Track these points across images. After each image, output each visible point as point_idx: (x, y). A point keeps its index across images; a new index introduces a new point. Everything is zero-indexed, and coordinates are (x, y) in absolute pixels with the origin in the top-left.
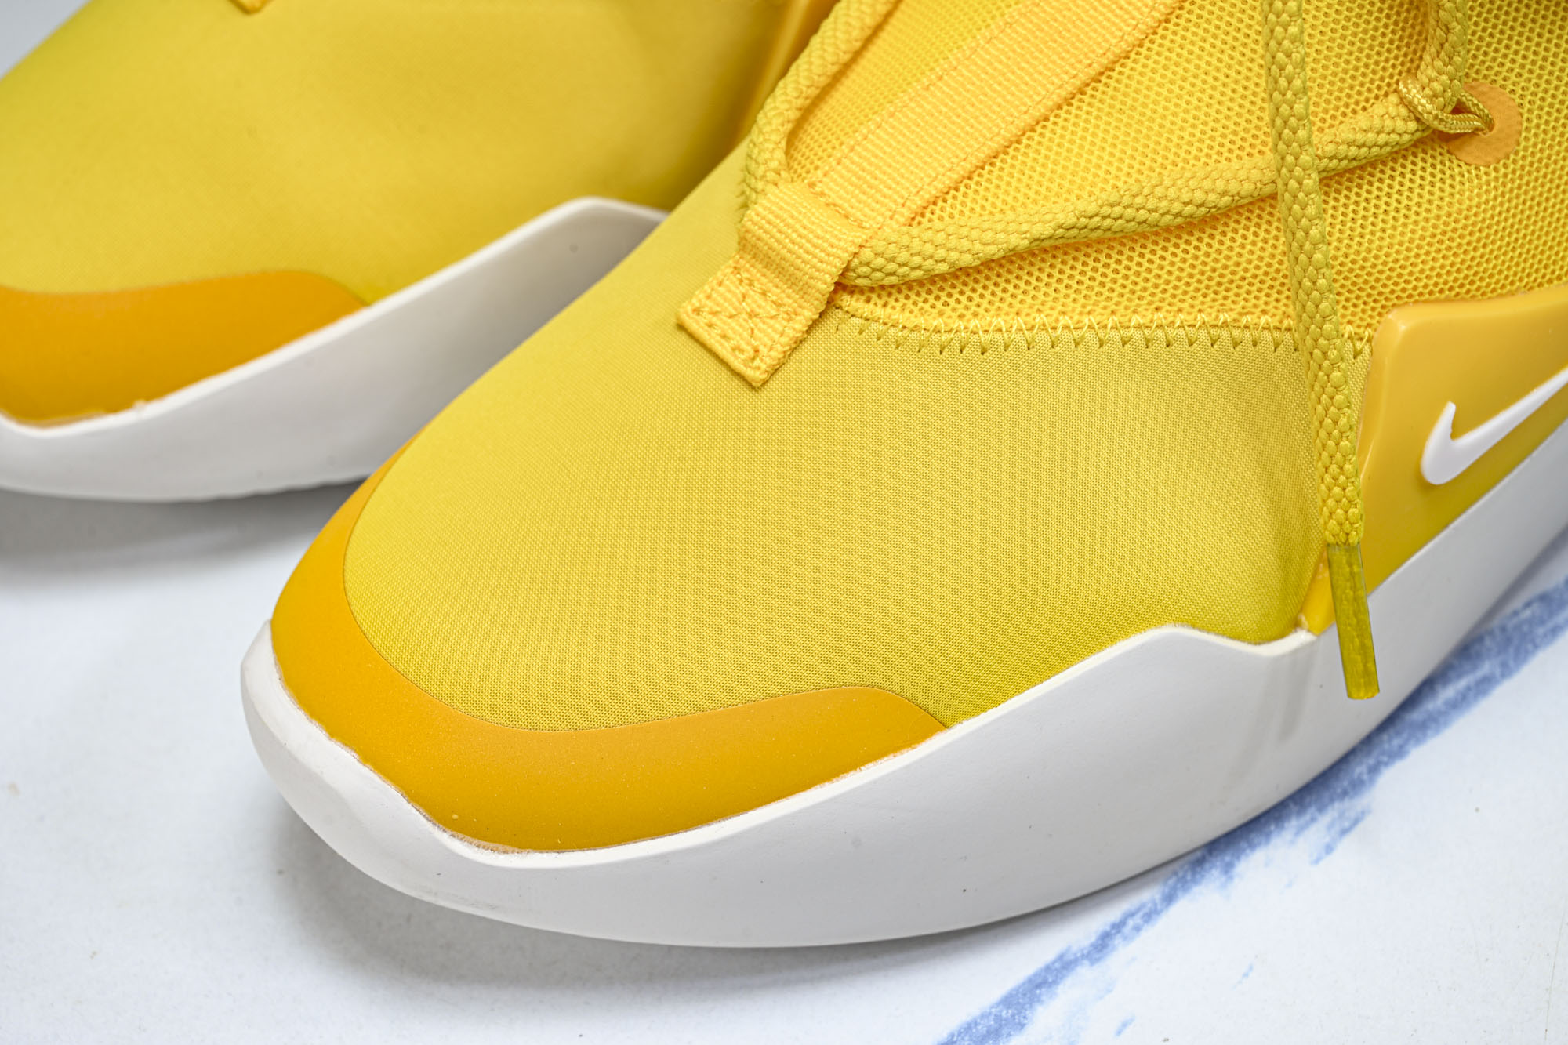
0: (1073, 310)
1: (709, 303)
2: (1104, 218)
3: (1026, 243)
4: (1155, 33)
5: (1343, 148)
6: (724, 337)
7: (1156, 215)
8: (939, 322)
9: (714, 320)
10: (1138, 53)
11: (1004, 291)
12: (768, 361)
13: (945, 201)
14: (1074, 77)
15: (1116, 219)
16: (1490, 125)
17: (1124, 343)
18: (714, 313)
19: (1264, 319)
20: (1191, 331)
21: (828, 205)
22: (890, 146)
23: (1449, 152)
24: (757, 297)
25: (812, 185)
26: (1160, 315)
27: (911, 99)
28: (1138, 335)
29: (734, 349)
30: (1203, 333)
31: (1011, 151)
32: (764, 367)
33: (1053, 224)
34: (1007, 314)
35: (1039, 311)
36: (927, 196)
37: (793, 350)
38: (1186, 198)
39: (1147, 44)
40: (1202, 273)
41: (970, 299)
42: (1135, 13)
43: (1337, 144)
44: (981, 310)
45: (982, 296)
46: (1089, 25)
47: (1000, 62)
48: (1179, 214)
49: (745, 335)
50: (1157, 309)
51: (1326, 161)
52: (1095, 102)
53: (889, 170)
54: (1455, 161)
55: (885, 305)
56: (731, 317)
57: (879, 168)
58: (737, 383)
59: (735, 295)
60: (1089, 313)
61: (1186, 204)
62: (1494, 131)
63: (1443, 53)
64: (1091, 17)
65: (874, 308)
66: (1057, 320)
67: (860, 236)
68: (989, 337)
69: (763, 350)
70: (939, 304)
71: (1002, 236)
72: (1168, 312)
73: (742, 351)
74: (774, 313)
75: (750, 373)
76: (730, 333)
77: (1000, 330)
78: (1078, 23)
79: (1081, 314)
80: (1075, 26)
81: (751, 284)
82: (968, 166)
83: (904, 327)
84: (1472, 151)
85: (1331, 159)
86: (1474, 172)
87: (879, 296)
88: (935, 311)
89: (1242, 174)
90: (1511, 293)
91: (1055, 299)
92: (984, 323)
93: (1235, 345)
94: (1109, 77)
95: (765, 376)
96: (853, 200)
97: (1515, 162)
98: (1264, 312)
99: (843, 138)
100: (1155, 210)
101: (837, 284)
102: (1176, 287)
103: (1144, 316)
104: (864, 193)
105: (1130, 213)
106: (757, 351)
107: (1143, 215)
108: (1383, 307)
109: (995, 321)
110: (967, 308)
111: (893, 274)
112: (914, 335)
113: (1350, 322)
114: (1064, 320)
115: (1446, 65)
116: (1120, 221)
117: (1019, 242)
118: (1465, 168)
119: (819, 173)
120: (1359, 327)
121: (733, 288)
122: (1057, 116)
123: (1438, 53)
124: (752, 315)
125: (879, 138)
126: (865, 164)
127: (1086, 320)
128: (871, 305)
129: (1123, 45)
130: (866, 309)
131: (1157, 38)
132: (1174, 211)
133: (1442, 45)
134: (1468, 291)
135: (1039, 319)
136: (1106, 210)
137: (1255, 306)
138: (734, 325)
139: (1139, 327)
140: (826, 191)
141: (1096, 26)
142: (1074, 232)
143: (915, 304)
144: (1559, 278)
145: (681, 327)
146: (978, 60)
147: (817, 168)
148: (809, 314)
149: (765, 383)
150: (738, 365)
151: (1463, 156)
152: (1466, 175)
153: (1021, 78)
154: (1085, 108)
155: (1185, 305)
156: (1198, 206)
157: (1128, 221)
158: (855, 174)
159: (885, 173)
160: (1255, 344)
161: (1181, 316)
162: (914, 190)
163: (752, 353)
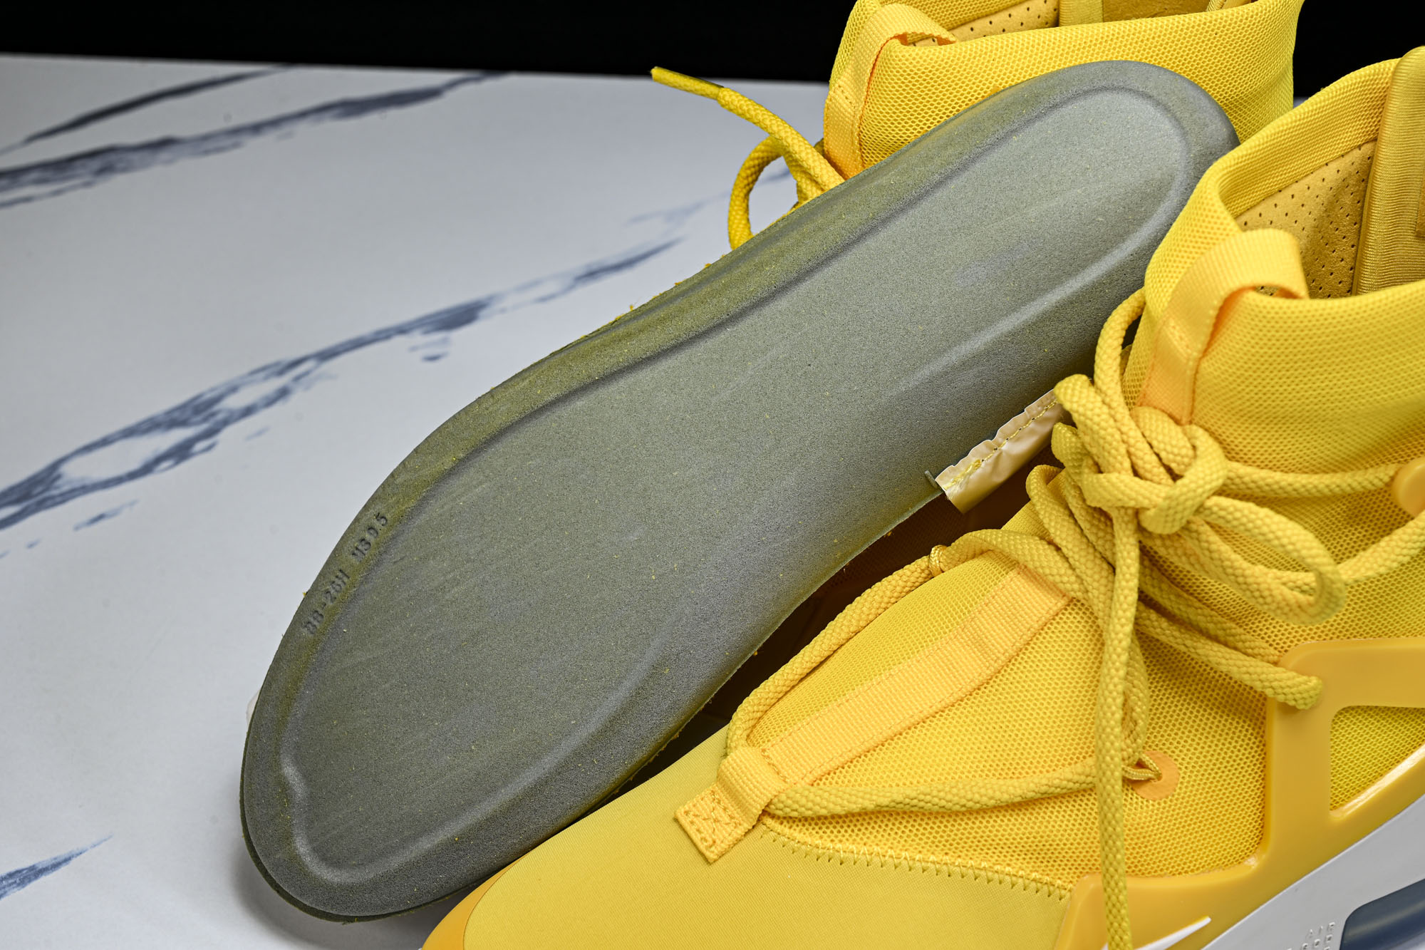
0: (897, 847)
1: (694, 809)
2: (919, 801)
3: (872, 806)
4: (971, 695)
5: (1065, 783)
6: (698, 830)
7: (950, 804)
8: (818, 842)
9: (695, 820)
10: (959, 705)
11: (859, 830)
12: (719, 849)
13: (835, 773)
14: (921, 712)
15: (927, 803)
16: (1159, 777)
17: (924, 871)
18: (696, 816)
19: (1008, 869)
20: (964, 869)
21: (769, 764)
22: (811, 736)
23: (1132, 789)
24: (721, 811)
25: (764, 750)
26: (947, 857)
27: (829, 711)
28: (932, 866)
29: (702, 839)
30: (971, 871)
31: (877, 749)
32: (716, 851)
33: (890, 799)
34: (859, 844)
35: (877, 845)
36: (824, 770)
37: (735, 845)
38: (969, 796)
39: (965, 700)
40: (975, 838)
41: (839, 832)
42: (962, 681)
43: (1061, 780)
44: (844, 839)
45: (846, 831)
46: (935, 683)
47: (882, 697)
48: (964, 806)
49: (710, 832)
50: (946, 854)
51: (1053, 789)
52: (931, 729)
53: (807, 751)
54: (1135, 795)
55: (791, 827)
56: (704, 819)
57: (802, 749)
58: (700, 859)
59: (709, 807)
60: (906, 850)
61: (969, 801)
62: (1162, 781)
63: (1131, 736)
64: (938, 679)
65: (784, 829)
66: (887, 852)
67: (783, 786)
68: (847, 855)
69: (718, 842)
70: (821, 832)
71: (860, 800)
72: (952, 856)
73: (706, 841)
74: (728, 821)
75: (707, 854)
76: (702, 829)
77: (853, 852)
78: (930, 681)
79: (901, 850)
80: (928, 682)
81: (719, 803)
82: (851, 755)
83: (799, 842)
84: (1145, 790)
85: (1056, 788)
86: (1145, 803)
87: (788, 822)
88: (818, 836)
89: (1004, 788)
90: (1161, 876)
91: (887, 840)
92: (845, 847)
93: (989, 881)
94: (941, 716)
95: (716, 857)
96: (784, 764)
97: (1171, 801)
98: (1009, 865)
99: (788, 727)
100: (950, 801)
101: (763, 811)
102: (958, 844)
103: (937, 857)
104: (791, 761)
105: (936, 800)
106: (714, 842)
107: (943, 803)
108: (1081, 873)
109: (851, 847)
110: (836, 837)
111: (796, 810)
112: (803, 847)
113: (1059, 878)
114: (891, 852)
115: (1132, 743)
116: (929, 804)
117: (870, 806)
118: (1140, 799)
119: (770, 744)
120: (1065, 882)
121: (708, 802)
122: (907, 733)
123: (1129, 736)
124: (716, 821)
125: (806, 730)
126: (795, 745)
127: (903, 854)
128: (783, 826)
129: (952, 699)
130: (778, 827)
131: (989, 686)
132: (962, 803)
133: (1132, 732)
134: (1133, 871)
135: (877, 849)
136: (922, 797)
137: (1004, 861)
138: (705, 824)
139: (933, 863)
140: (771, 756)
141: (939, 684)
142: (902, 805)
143: (807, 829)
144: (1192, 871)
145: (676, 820)
146: (870, 694)
147: (768, 741)
148: (747, 826)
149: (715, 861)
150: (702, 847)
151: (1138, 791)
152: (1140, 804)
153: (891, 708)
154: (924, 731)
155: (963, 855)
156: (976, 803)
157: (934, 805)
158: (788, 749)
159: (804, 752)
160: (1000, 883)
161: (960, 860)
162: (819, 765)
163: (711, 842)
